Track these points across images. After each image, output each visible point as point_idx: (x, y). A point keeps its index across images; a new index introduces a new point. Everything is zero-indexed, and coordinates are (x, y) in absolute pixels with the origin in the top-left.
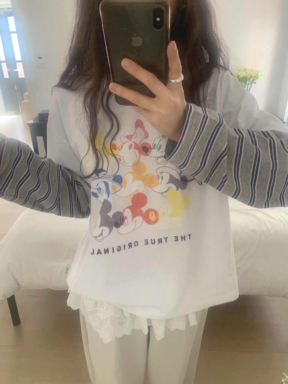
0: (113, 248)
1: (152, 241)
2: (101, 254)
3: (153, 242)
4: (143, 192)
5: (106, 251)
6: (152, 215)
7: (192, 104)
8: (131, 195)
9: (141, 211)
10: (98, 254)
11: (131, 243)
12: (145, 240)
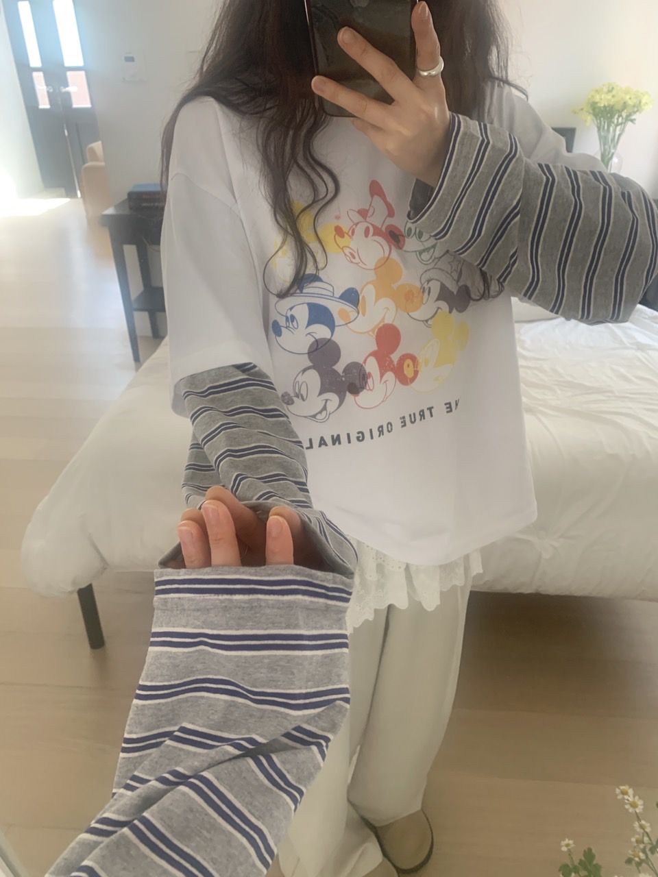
0: (348, 435)
1: (411, 418)
2: (326, 445)
3: (413, 420)
4: (393, 321)
5: (336, 440)
6: (408, 366)
7: (460, 116)
8: (375, 328)
9: (392, 362)
10: (320, 446)
11: (382, 427)
12: (401, 418)
